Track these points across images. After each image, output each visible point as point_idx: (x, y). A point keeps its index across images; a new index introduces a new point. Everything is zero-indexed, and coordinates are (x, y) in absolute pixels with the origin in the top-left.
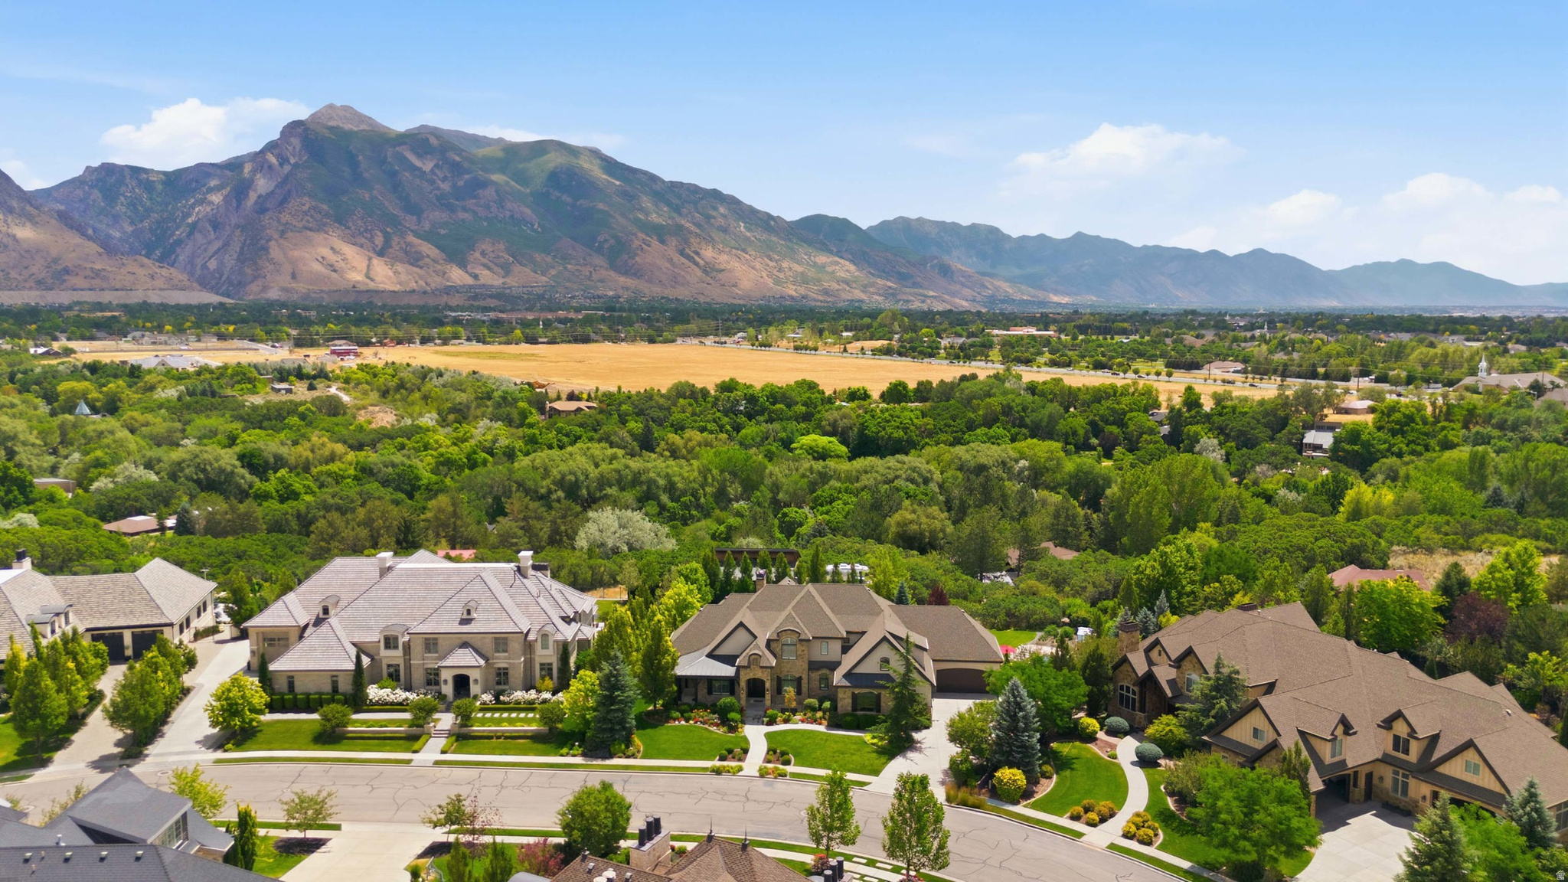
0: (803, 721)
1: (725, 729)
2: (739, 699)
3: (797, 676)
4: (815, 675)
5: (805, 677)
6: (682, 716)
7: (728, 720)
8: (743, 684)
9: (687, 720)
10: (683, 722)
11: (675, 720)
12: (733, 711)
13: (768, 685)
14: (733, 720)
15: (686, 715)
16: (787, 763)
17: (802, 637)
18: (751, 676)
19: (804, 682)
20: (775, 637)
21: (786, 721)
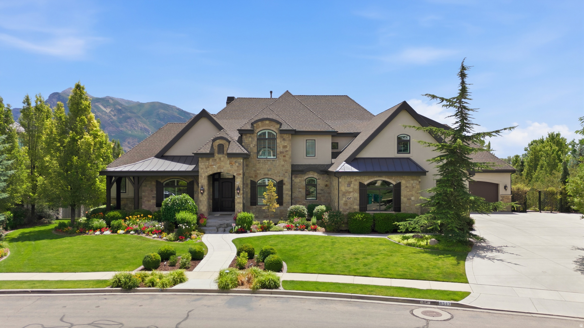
0: (289, 228)
1: (171, 236)
2: (197, 201)
3: (278, 179)
4: (301, 181)
5: (287, 180)
6: (109, 225)
7: (176, 224)
8: (203, 181)
9: (114, 230)
10: (108, 232)
11: (95, 230)
12: (185, 209)
13: (238, 182)
14: (183, 221)
15: (114, 223)
16: (277, 267)
17: (284, 127)
18: (215, 169)
19: (287, 187)
20: (249, 127)
21: (265, 229)
